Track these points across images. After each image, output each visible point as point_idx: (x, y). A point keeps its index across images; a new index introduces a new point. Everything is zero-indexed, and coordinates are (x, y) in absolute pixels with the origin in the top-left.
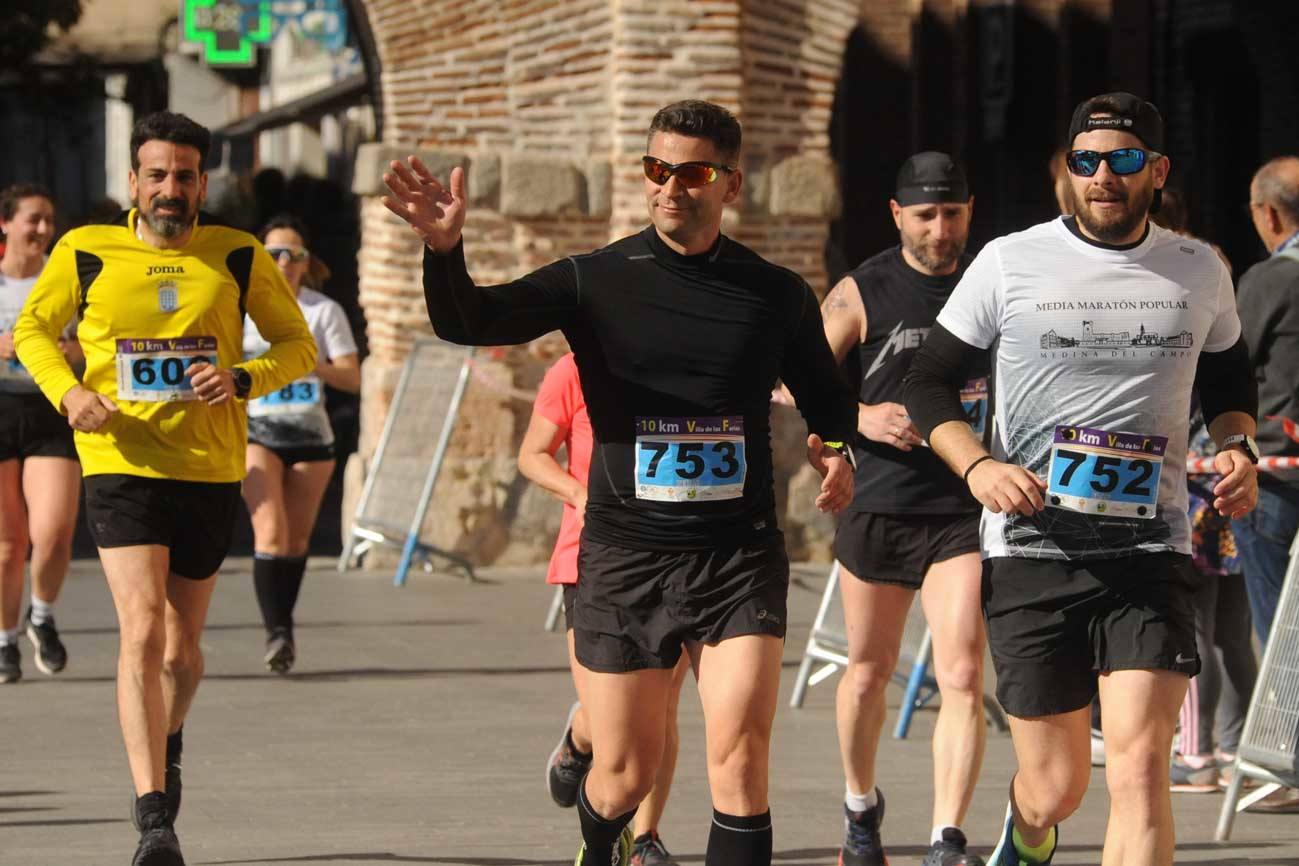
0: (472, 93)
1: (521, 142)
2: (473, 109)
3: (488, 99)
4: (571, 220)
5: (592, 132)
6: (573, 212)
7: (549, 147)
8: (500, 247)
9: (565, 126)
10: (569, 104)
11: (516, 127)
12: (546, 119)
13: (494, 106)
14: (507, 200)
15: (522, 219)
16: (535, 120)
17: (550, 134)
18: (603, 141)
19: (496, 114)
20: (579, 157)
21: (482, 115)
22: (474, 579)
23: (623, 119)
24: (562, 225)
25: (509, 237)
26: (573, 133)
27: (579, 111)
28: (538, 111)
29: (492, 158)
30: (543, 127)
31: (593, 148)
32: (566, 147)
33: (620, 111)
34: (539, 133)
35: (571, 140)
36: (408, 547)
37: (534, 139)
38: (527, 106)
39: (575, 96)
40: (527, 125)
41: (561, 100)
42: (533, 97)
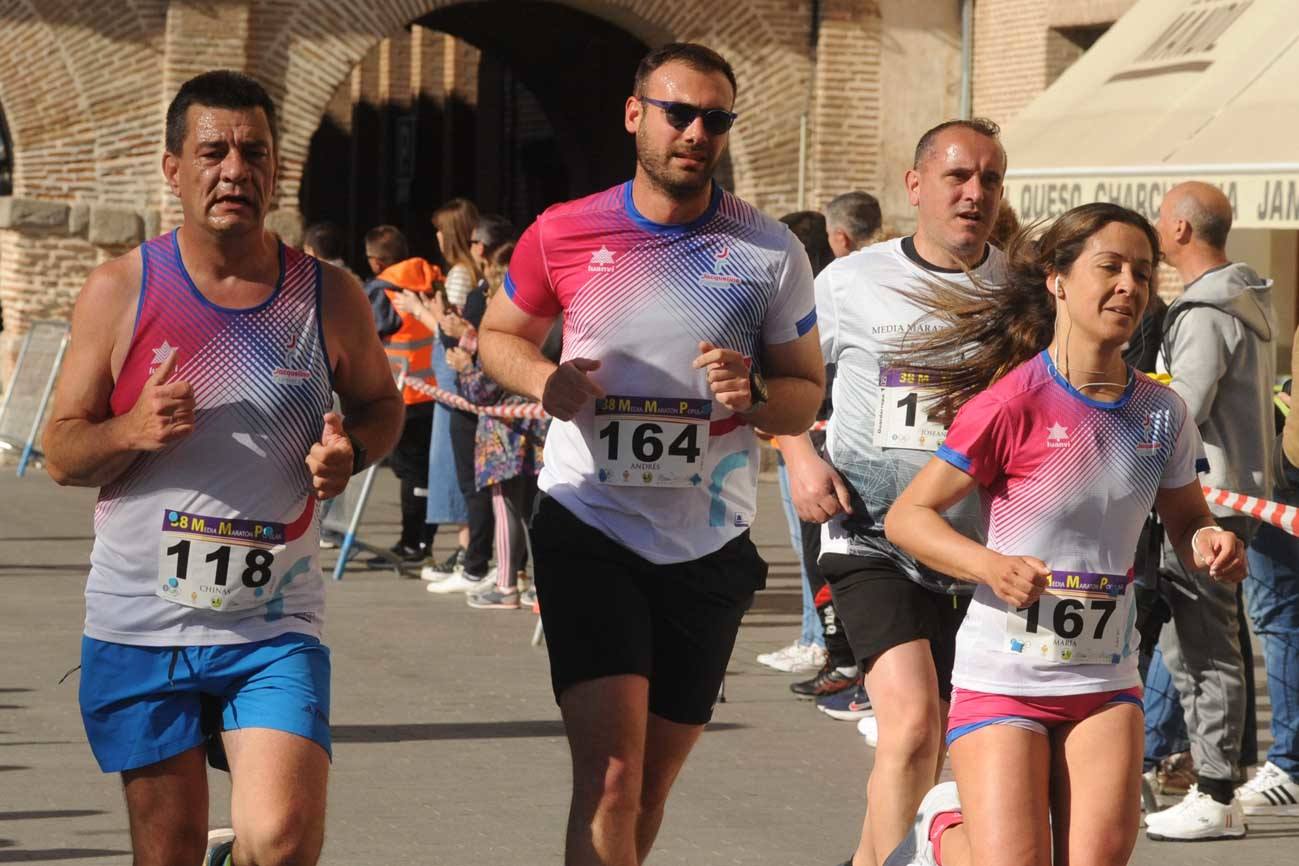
0: (73, 166)
1: (103, 197)
2: (73, 176)
3: (82, 170)
5: (148, 192)
6: (134, 242)
7: (120, 201)
8: (89, 263)
9: (131, 188)
10: (134, 174)
11: (100, 187)
12: (119, 183)
13: (87, 174)
14: (93, 234)
15: (103, 246)
16: (111, 183)
17: (121, 192)
18: (155, 197)
19: (87, 179)
20: (139, 207)
21: (78, 180)
25: (94, 257)
26: (136, 192)
27: (140, 179)
28: (114, 178)
29: (85, 207)
30: (117, 188)
31: (149, 202)
32: (131, 202)
34: (114, 192)
35: (135, 197)
36: (26, 452)
37: (111, 196)
38: (107, 174)
39: (138, 169)
40: (108, 187)
41: (129, 171)
42: (111, 169)
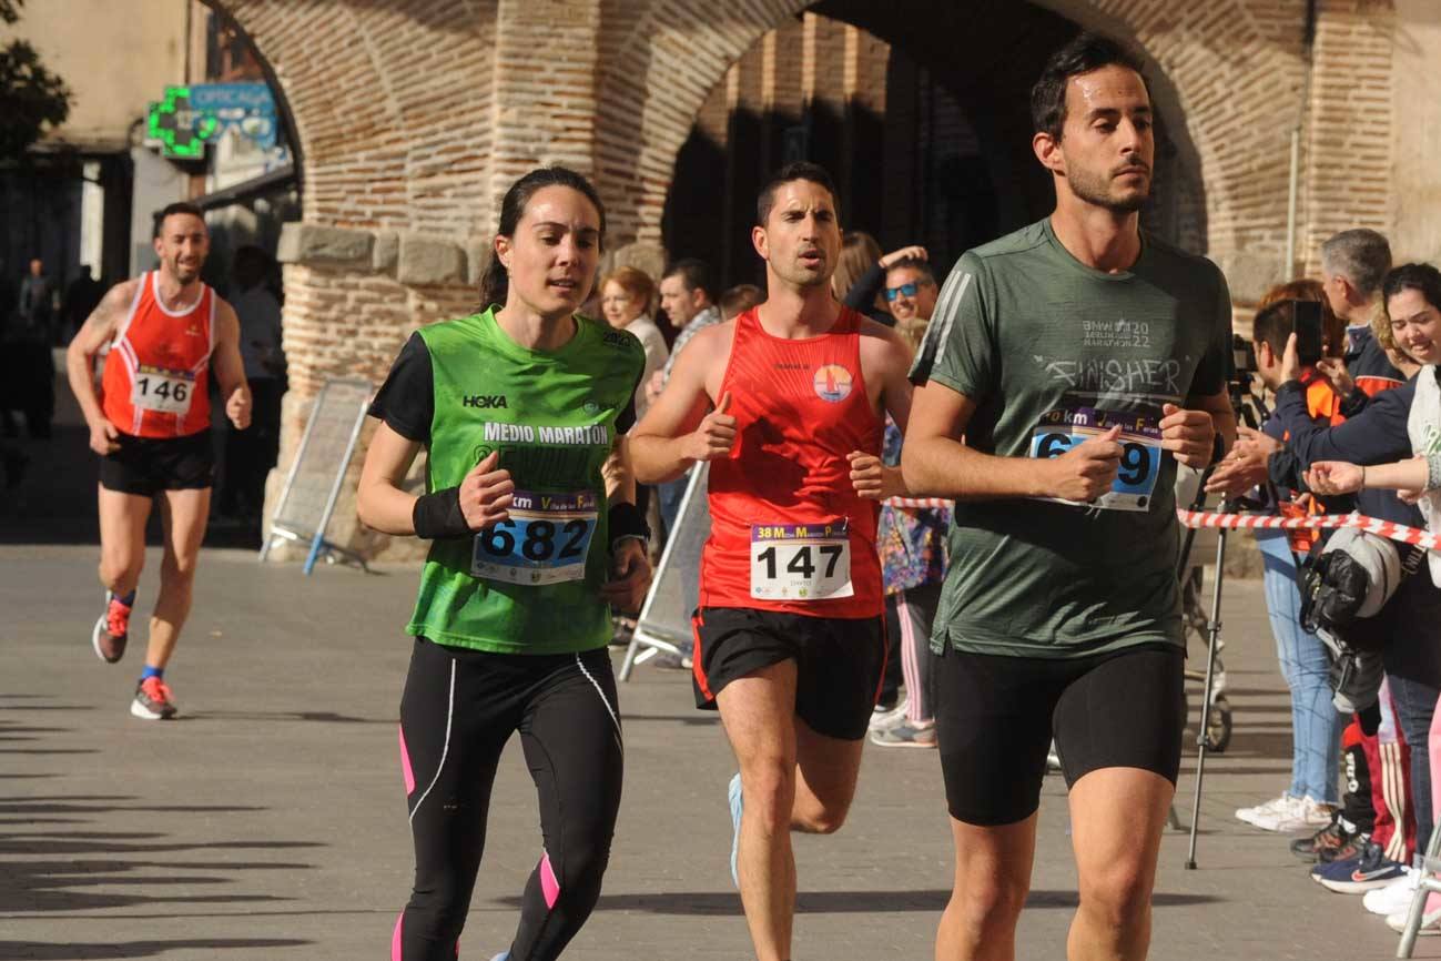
0: (378, 185)
1: (416, 225)
2: (378, 197)
3: (389, 190)
4: (453, 288)
5: (472, 219)
6: (455, 281)
7: (437, 230)
8: (396, 307)
9: (452, 213)
10: (455, 196)
11: (412, 213)
12: (435, 208)
13: (395, 195)
14: (403, 270)
15: (414, 286)
16: (427, 208)
17: (439, 219)
18: (481, 226)
19: (397, 202)
20: (461, 237)
21: (385, 202)
22: (367, 571)
24: (446, 292)
25: (403, 300)
26: (457, 219)
27: (463, 202)
28: (431, 201)
29: (394, 237)
30: (435, 213)
31: (472, 232)
32: (451, 230)
34: (430, 218)
35: (455, 225)
36: (315, 544)
37: (426, 223)
38: (421, 196)
39: (460, 190)
40: (423, 212)
41: (449, 193)
42: (426, 189)
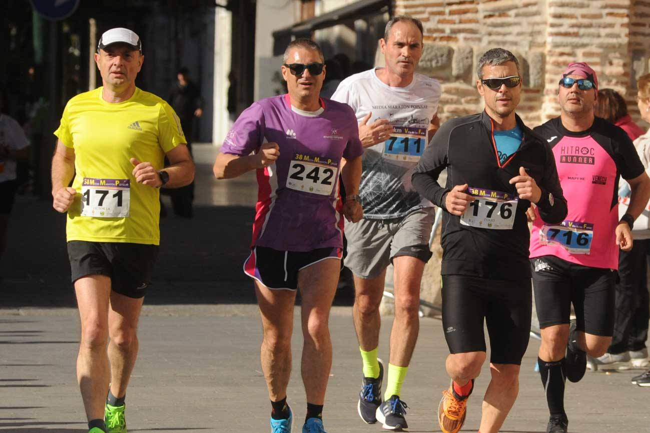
0: (455, 7)
1: (486, 39)
2: (456, 18)
3: (465, 12)
5: (532, 34)
7: (504, 42)
9: (515, 29)
10: (517, 15)
11: (484, 30)
12: (502, 25)
13: (469, 16)
16: (495, 25)
17: (505, 35)
18: (539, 39)
19: (470, 21)
20: (524, 50)
21: (461, 22)
23: (552, 25)
26: (519, 34)
27: (524, 20)
28: (498, 20)
29: (468, 50)
30: (499, 30)
31: (532, 44)
32: (515, 44)
33: (551, 20)
34: (498, 34)
35: (518, 39)
37: (493, 38)
38: (490, 16)
39: (521, 11)
40: (490, 29)
41: (512, 13)
42: (494, 10)
